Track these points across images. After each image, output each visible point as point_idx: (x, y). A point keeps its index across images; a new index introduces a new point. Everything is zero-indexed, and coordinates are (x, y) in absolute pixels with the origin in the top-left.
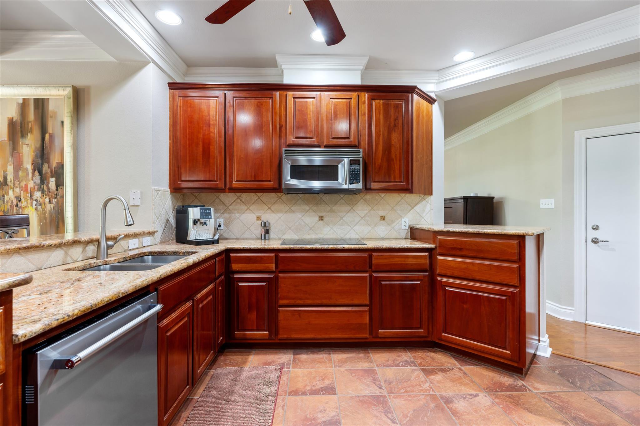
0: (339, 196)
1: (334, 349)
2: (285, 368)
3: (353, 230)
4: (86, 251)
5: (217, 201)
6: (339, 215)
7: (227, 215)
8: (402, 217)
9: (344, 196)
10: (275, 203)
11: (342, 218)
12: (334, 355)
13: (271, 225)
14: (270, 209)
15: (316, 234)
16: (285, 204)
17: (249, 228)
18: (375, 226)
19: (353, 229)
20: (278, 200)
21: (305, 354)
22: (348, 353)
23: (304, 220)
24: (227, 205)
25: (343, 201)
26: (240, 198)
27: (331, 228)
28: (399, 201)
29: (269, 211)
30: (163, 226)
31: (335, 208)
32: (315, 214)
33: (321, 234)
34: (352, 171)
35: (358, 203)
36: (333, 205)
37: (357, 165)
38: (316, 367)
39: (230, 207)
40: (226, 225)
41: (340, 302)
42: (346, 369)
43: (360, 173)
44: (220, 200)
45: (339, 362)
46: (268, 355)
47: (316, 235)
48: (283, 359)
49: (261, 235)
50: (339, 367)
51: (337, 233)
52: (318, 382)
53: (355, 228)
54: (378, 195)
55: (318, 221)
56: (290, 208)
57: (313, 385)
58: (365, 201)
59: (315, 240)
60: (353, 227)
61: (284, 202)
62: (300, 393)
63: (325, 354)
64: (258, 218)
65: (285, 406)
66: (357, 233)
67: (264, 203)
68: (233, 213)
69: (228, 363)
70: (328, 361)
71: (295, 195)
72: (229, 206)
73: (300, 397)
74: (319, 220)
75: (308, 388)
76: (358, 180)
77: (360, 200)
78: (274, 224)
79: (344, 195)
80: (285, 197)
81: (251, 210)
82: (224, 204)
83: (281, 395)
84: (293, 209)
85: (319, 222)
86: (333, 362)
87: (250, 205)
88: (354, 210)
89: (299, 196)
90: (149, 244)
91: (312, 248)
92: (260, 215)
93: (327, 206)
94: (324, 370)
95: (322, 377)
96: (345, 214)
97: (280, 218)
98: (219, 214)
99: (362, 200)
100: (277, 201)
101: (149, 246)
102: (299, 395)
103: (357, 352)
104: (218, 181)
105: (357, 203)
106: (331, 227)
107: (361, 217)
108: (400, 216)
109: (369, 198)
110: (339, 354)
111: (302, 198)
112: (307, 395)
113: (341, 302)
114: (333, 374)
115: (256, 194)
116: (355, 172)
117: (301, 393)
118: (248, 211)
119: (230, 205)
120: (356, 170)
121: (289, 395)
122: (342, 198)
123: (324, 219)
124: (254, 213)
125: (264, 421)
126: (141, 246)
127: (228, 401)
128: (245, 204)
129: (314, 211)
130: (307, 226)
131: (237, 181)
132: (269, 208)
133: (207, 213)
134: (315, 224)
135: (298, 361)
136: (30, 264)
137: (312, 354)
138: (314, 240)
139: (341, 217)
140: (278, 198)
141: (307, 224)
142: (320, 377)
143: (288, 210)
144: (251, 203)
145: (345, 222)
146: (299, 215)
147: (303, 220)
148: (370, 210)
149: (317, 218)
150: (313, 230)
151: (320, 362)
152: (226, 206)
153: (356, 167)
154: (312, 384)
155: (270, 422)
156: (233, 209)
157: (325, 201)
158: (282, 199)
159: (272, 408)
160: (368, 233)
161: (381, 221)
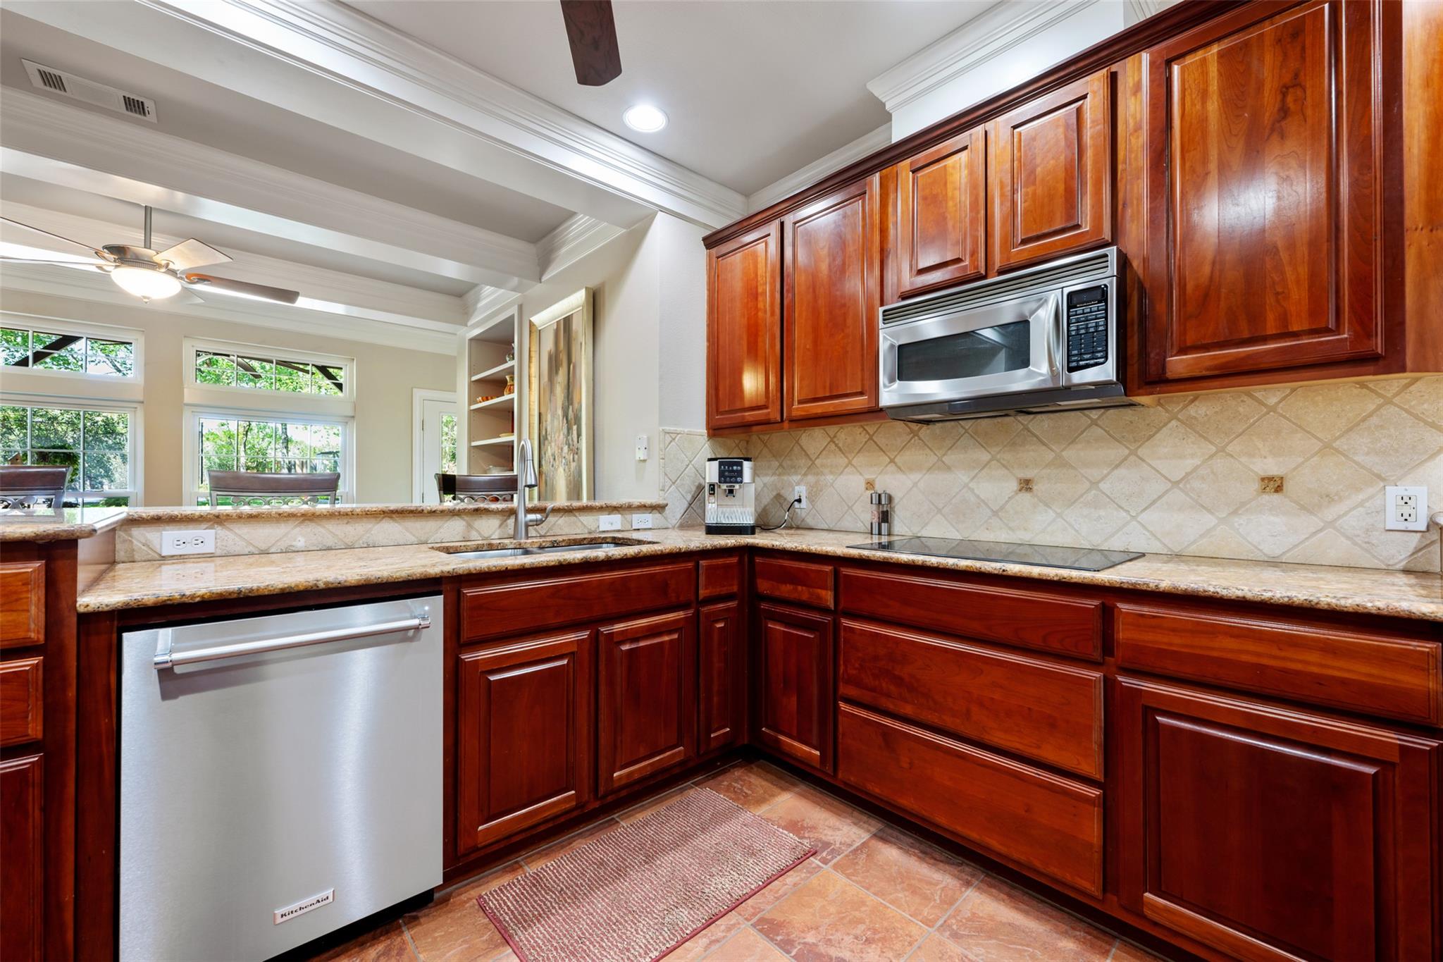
0: (1085, 415)
1: (995, 878)
2: (819, 858)
3: (1139, 522)
4: (507, 526)
5: (796, 449)
6: (1083, 476)
7: (811, 479)
8: (1383, 480)
9: (1102, 415)
10: (903, 447)
11: (1095, 484)
12: (977, 894)
13: (896, 501)
14: (894, 463)
15: (1010, 528)
16: (928, 450)
17: (850, 508)
18: (1235, 512)
19: (1139, 519)
20: (911, 439)
21: (901, 848)
22: (1026, 913)
23: (976, 491)
24: (811, 456)
25: (1100, 429)
26: (835, 440)
27: (1059, 515)
28: (1370, 415)
29: (892, 468)
30: (689, 497)
31: (1070, 454)
32: (1006, 471)
33: (1025, 530)
34: (1078, 329)
35: (1158, 436)
36: (1063, 446)
37: (1094, 307)
38: (892, 897)
39: (817, 462)
40: (811, 499)
41: (996, 740)
42: (966, 952)
43: (1106, 330)
44: (802, 448)
45: (968, 920)
46: (818, 808)
47: (1010, 532)
48: (838, 833)
49: (872, 524)
50: (955, 936)
51: (1076, 531)
52: (849, 939)
53: (1144, 517)
54: (1248, 400)
55: (1017, 494)
56: (940, 459)
57: (829, 940)
58: (1189, 424)
59: (1007, 546)
60: (1138, 515)
61: (926, 445)
62: (779, 938)
63: (954, 876)
64: (870, 485)
65: (718, 945)
66: (1154, 535)
67: (881, 449)
68: (822, 474)
69: (735, 787)
70: (938, 902)
71: (953, 423)
72: (816, 459)
73: (770, 945)
74: (1020, 490)
75: (811, 938)
76: (1099, 355)
77: (1165, 425)
78: (901, 499)
79: (1103, 410)
80: (928, 431)
81: (855, 467)
82: (807, 455)
83: (742, 913)
84: (946, 462)
85: (1021, 495)
86: (951, 912)
87: (853, 455)
88: (1141, 459)
89: (962, 427)
90: (650, 527)
91: (913, 561)
92: (873, 477)
93: (1044, 448)
94: (904, 918)
95: (875, 931)
96: (1105, 472)
97: (915, 484)
98: (799, 477)
99: (1174, 423)
100: (909, 442)
101: (651, 529)
102: (772, 940)
103: (1063, 927)
104: (770, 406)
105: (1154, 435)
106: (1059, 511)
107: (1170, 480)
108: (1374, 474)
109: (1206, 415)
110: (997, 899)
111: (970, 431)
112: (788, 952)
113: (998, 738)
114: (910, 944)
115: (865, 429)
116: (1087, 328)
117: (781, 940)
118: (849, 469)
119: (818, 457)
120: (1092, 323)
121: (754, 926)
122: (1095, 423)
123: (1035, 488)
124: (861, 474)
125: (646, 946)
126: (629, 528)
127: (649, 859)
128: (843, 453)
129: (1004, 466)
130: (982, 504)
131: (800, 402)
132: (892, 461)
133: (733, 471)
134: (1007, 502)
135: (864, 856)
136: (408, 534)
137: (919, 857)
138: (1003, 546)
139: (1090, 482)
140: (912, 435)
141: (983, 501)
142: (869, 929)
143: (934, 465)
144: (856, 451)
145: (1108, 496)
146: (962, 477)
147: (972, 490)
148: (1211, 457)
149: (1014, 485)
150: (1001, 519)
151: (914, 891)
152: (811, 459)
153: (1091, 312)
154: (832, 935)
155: (650, 957)
156: (822, 466)
157: (1034, 435)
158: (921, 436)
159: (687, 929)
160: (1202, 536)
161: (1266, 497)
